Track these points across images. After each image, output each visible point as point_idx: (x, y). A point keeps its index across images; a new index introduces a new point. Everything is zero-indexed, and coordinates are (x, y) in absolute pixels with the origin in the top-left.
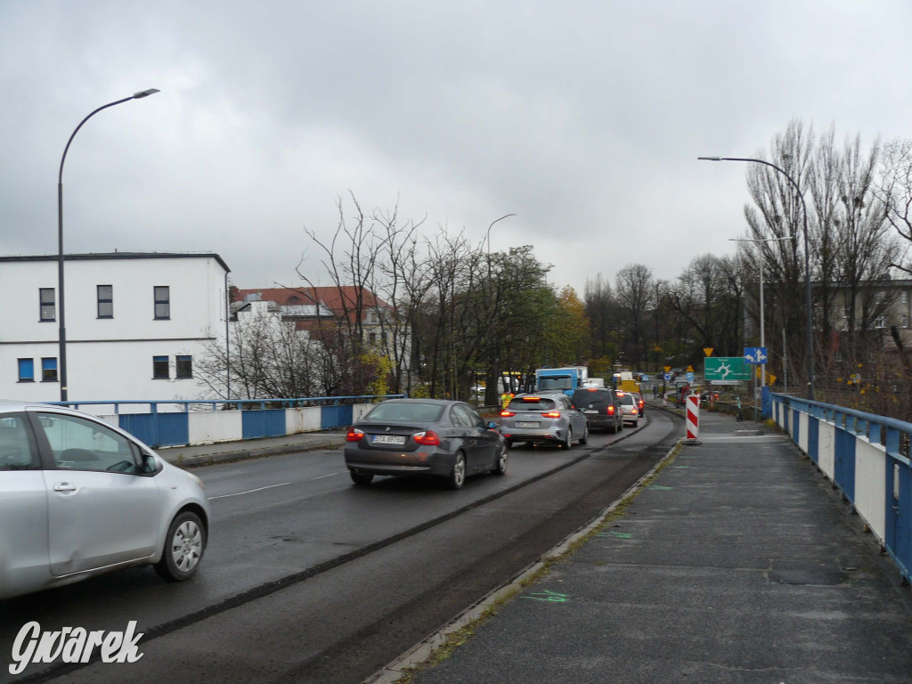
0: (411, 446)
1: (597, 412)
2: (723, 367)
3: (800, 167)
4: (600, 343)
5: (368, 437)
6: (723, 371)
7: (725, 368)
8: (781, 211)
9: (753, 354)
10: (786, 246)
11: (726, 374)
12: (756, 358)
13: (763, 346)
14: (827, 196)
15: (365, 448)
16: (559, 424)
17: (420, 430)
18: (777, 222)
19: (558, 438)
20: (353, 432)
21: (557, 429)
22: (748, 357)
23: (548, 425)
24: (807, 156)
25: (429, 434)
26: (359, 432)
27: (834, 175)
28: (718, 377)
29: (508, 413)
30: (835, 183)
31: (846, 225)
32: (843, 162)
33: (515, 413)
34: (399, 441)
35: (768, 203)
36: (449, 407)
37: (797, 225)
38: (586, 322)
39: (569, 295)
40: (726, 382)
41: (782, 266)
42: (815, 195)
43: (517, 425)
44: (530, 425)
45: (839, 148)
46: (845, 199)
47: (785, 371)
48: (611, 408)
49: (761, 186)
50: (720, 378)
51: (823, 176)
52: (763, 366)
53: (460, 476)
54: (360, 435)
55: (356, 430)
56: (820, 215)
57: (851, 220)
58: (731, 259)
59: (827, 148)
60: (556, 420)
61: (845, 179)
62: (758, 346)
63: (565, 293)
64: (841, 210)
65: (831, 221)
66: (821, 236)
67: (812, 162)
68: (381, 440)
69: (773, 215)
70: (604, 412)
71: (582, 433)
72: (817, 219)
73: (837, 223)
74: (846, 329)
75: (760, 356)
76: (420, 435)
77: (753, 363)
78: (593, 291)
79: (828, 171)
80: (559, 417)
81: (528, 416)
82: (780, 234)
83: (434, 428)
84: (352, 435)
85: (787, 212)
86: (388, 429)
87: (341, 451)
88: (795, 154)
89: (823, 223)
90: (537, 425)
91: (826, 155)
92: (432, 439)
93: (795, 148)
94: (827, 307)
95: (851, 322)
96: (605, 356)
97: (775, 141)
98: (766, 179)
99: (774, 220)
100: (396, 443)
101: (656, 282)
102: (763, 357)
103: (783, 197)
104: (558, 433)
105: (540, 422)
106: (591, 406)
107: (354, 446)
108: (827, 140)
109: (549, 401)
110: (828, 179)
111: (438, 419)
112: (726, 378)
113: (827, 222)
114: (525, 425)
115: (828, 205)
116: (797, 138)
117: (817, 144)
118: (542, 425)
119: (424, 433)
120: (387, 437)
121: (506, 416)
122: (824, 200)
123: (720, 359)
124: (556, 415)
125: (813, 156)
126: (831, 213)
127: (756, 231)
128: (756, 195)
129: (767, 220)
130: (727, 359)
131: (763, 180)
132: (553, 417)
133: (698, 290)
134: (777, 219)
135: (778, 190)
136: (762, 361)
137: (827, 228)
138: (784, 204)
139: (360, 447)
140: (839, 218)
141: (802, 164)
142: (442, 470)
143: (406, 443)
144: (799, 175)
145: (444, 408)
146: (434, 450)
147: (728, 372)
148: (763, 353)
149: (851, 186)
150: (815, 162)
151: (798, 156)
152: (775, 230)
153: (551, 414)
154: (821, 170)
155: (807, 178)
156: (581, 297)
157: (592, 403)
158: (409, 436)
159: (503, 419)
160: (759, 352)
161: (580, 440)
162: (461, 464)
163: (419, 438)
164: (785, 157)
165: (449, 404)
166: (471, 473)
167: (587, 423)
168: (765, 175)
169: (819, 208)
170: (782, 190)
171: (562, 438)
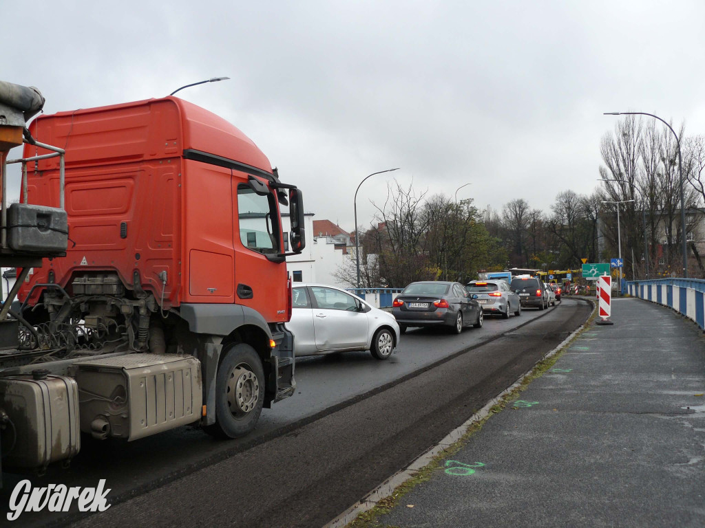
0: (433, 308)
1: (529, 295)
3: (634, 141)
5: (406, 304)
6: (593, 272)
7: (594, 270)
8: (623, 170)
9: (615, 262)
10: (627, 192)
11: (595, 274)
12: (617, 264)
13: (620, 257)
14: (652, 159)
15: (405, 311)
16: (501, 301)
17: (437, 299)
18: (621, 177)
19: (500, 310)
21: (500, 304)
22: (613, 264)
23: (493, 302)
24: (638, 134)
25: (442, 301)
26: (400, 301)
27: (656, 146)
30: (657, 151)
31: (665, 176)
32: (662, 137)
34: (425, 306)
35: (615, 165)
36: (452, 285)
37: (633, 179)
42: (645, 159)
44: (481, 302)
45: (659, 128)
46: (664, 160)
47: (633, 270)
48: (538, 292)
49: (610, 154)
50: (591, 276)
51: (649, 147)
52: (621, 268)
53: (459, 326)
54: (401, 303)
56: (648, 171)
57: (668, 174)
59: (650, 129)
60: (499, 298)
61: (663, 148)
62: (618, 257)
64: (661, 167)
65: (655, 174)
66: (649, 184)
67: (642, 138)
68: (413, 305)
69: (618, 172)
70: (533, 294)
71: (517, 308)
72: (646, 174)
73: (659, 175)
74: (666, 243)
75: (619, 263)
76: (437, 302)
79: (652, 143)
80: (500, 296)
81: (479, 296)
82: (623, 185)
83: (445, 298)
84: (396, 303)
85: (627, 170)
86: (418, 299)
88: (631, 132)
89: (650, 177)
90: (486, 302)
91: (651, 133)
92: (444, 304)
93: (631, 129)
94: (654, 229)
95: (669, 238)
97: (618, 125)
98: (613, 149)
99: (618, 176)
100: (423, 307)
101: (532, 211)
102: (621, 264)
103: (624, 160)
104: (500, 307)
105: (487, 300)
106: (524, 290)
107: (398, 310)
108: (652, 123)
109: (495, 285)
110: (653, 149)
111: (447, 293)
112: (595, 276)
113: (652, 176)
115: (653, 165)
116: (632, 123)
117: (645, 126)
118: (489, 302)
119: (439, 301)
120: (417, 304)
122: (650, 162)
123: (591, 265)
124: (498, 294)
125: (643, 134)
126: (655, 169)
127: (607, 182)
128: (607, 160)
129: (614, 175)
130: (595, 265)
131: (611, 150)
132: (496, 296)
134: (621, 174)
135: (621, 157)
136: (620, 266)
137: (653, 179)
138: (625, 166)
139: (402, 310)
140: (661, 172)
142: (450, 323)
143: (429, 307)
144: (634, 146)
145: (449, 286)
146: (446, 311)
147: (596, 272)
148: (621, 261)
149: (667, 152)
150: (644, 138)
151: (633, 134)
152: (619, 182)
153: (495, 294)
154: (648, 142)
155: (639, 148)
157: (525, 288)
158: (431, 303)
160: (618, 261)
162: (460, 319)
163: (437, 303)
164: (624, 135)
165: (452, 283)
166: (465, 325)
168: (612, 146)
169: (647, 167)
170: (623, 157)
171: (503, 311)
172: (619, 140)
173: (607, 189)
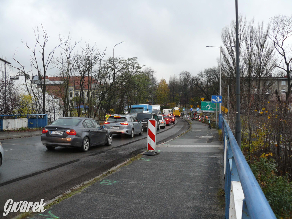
2: (208, 105)
4: (172, 98)
5: (49, 132)
6: (208, 107)
7: (209, 106)
9: (216, 99)
11: (209, 108)
12: (217, 101)
14: (251, 44)
15: (48, 136)
16: (127, 128)
18: (232, 53)
19: (127, 133)
20: (44, 130)
21: (127, 130)
22: (213, 100)
23: (123, 128)
24: (244, 28)
25: (72, 131)
26: (46, 130)
27: (254, 36)
28: (206, 109)
29: (107, 123)
31: (257, 55)
32: (257, 31)
33: (110, 123)
34: (60, 133)
35: (229, 46)
38: (168, 90)
39: (163, 81)
40: (209, 112)
41: (234, 69)
42: (246, 43)
43: (110, 127)
44: (116, 128)
45: (256, 27)
46: (257, 45)
49: (227, 40)
50: (207, 110)
51: (249, 36)
52: (220, 104)
53: (86, 147)
54: (47, 131)
55: (45, 129)
56: (248, 51)
57: (259, 53)
58: (216, 68)
59: (251, 26)
60: (127, 126)
61: (257, 38)
62: (217, 94)
63: (162, 80)
64: (255, 49)
65: (252, 53)
66: (248, 58)
67: (246, 31)
68: (54, 133)
69: (231, 50)
71: (140, 131)
72: (247, 52)
73: (254, 54)
74: (256, 94)
75: (219, 100)
76: (68, 131)
77: (216, 103)
78: (172, 80)
79: (251, 34)
80: (128, 125)
81: (115, 124)
82: (233, 57)
83: (75, 128)
84: (44, 131)
86: (57, 129)
87: (40, 137)
89: (249, 53)
90: (118, 128)
91: (251, 28)
94: (250, 86)
95: (258, 91)
96: (174, 102)
97: (232, 23)
98: (229, 37)
100: (60, 134)
102: (220, 100)
104: (127, 131)
106: (144, 120)
107: (44, 135)
108: (251, 23)
109: (125, 118)
110: (251, 38)
111: (77, 125)
112: (209, 110)
114: (114, 128)
115: (251, 47)
116: (240, 22)
117: (247, 25)
118: (121, 128)
119: (70, 130)
120: (56, 132)
121: (106, 124)
122: (249, 45)
123: (207, 102)
124: (126, 124)
125: (246, 28)
126: (252, 50)
127: (224, 56)
128: (225, 42)
129: (228, 52)
130: (210, 102)
132: (125, 125)
133: (205, 79)
134: (232, 51)
136: (220, 102)
137: (250, 55)
139: (46, 135)
140: (255, 52)
141: (242, 32)
143: (63, 134)
144: (241, 35)
145: (81, 120)
146: (74, 137)
147: (210, 107)
148: (220, 98)
149: (260, 40)
150: (247, 31)
151: (240, 28)
152: (231, 56)
154: (249, 34)
155: (244, 36)
156: (167, 82)
158: (64, 131)
159: (105, 125)
160: (218, 98)
161: (139, 134)
162: (87, 143)
167: (142, 127)
168: (228, 35)
169: (248, 48)
170: (234, 41)
171: (129, 134)
172: (232, 31)
173: (225, 60)
